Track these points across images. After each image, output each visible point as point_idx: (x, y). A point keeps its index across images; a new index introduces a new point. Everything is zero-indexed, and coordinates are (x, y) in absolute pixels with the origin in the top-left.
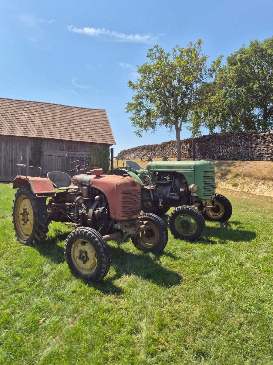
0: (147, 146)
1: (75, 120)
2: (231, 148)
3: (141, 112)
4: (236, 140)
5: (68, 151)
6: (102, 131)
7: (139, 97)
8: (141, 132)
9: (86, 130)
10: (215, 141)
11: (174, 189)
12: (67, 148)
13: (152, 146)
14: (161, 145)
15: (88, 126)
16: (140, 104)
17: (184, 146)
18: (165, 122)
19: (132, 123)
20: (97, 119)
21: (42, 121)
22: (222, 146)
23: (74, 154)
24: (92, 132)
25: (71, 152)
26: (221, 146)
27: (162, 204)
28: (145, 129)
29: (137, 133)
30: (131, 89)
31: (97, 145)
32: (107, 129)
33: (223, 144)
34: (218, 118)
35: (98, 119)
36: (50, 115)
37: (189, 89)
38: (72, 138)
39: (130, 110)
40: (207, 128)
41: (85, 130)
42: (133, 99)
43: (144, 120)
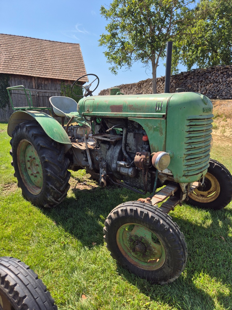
0: (125, 85)
1: (46, 55)
2: (210, 85)
3: (116, 45)
4: (216, 76)
5: (38, 89)
6: (74, 67)
7: (113, 27)
8: (117, 69)
9: (58, 66)
10: (193, 78)
11: (125, 154)
12: (37, 86)
13: (129, 85)
14: (138, 84)
15: (60, 62)
16: (114, 35)
17: (160, 85)
18: (142, 56)
19: (107, 59)
20: (69, 54)
21: (9, 56)
23: (45, 92)
24: (64, 68)
25: (41, 90)
26: (199, 84)
28: (120, 64)
29: (113, 69)
30: (104, 17)
31: (69, 82)
32: (80, 64)
33: (202, 81)
34: (197, 52)
35: (70, 54)
36: (18, 49)
37: (169, 16)
38: (42, 74)
39: (104, 43)
40: (185, 65)
41: (56, 66)
42: (107, 29)
43: (120, 55)
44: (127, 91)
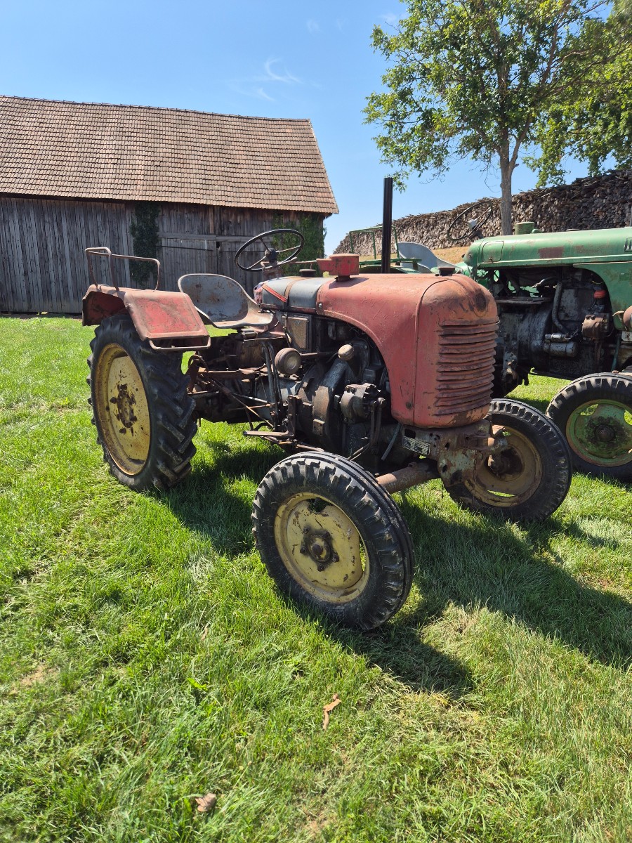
0: (416, 218)
1: (234, 152)
3: (405, 120)
5: (220, 234)
6: (302, 179)
7: (401, 76)
9: (263, 177)
10: (610, 194)
11: (557, 323)
12: (217, 227)
13: (429, 216)
14: (455, 214)
15: (267, 167)
16: (404, 95)
17: (518, 212)
18: (473, 144)
19: (381, 153)
20: (288, 147)
21: (152, 158)
23: (236, 242)
24: (279, 182)
25: (227, 238)
26: (627, 208)
27: (512, 369)
28: (418, 166)
30: (379, 52)
31: (292, 216)
32: (315, 173)
34: (616, 126)
35: (290, 147)
36: (170, 142)
37: (547, 42)
38: (229, 199)
39: (377, 116)
40: (580, 159)
41: (261, 177)
42: (385, 82)
43: (415, 144)
44: (423, 233)
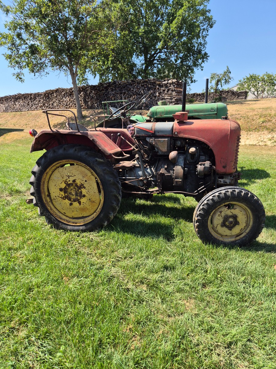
2: (133, 97)
3: (19, 48)
8: (22, 76)
10: (115, 90)
14: (45, 94)
19: (8, 62)
22: (124, 95)
29: (18, 76)
